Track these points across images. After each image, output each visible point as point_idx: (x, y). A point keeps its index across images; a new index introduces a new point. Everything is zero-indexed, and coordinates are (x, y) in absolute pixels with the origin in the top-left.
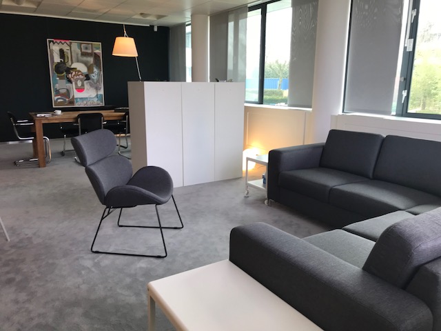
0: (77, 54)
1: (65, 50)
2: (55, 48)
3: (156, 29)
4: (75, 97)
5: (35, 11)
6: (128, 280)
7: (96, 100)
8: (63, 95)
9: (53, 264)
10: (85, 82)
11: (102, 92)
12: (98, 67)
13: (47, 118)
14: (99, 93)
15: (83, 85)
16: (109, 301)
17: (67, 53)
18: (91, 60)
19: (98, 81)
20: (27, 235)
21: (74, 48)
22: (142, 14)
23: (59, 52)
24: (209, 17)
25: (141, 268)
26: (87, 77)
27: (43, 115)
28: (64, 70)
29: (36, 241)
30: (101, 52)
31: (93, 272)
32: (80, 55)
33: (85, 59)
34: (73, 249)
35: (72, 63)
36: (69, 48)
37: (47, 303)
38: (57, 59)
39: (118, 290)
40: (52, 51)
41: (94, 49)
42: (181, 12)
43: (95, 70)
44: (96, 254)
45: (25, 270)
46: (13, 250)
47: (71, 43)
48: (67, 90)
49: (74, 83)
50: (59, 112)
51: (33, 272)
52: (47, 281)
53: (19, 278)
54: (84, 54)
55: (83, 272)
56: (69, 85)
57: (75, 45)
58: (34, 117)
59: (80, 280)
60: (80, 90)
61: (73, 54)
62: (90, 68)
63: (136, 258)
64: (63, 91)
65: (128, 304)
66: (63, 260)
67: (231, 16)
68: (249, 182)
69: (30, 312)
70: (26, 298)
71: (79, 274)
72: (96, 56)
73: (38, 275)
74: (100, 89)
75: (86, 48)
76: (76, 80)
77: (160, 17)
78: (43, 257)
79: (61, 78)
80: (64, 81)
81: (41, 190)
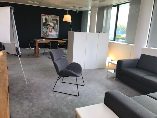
0: (51, 20)
1: (47, 18)
2: (44, 17)
3: (78, 12)
4: (49, 34)
5: (39, 5)
6: (65, 103)
7: (56, 36)
8: (45, 33)
9: (41, 94)
10: (53, 29)
11: (58, 33)
12: (57, 24)
13: (40, 42)
14: (57, 33)
15: (52, 30)
16: (59, 110)
17: (48, 19)
18: (55, 22)
19: (57, 29)
20: (32, 82)
21: (50, 17)
22: (74, 7)
23: (45, 19)
24: (97, 9)
25: (70, 99)
26: (53, 28)
27: (39, 40)
28: (46, 25)
29: (35, 85)
30: (59, 19)
31: (53, 98)
32: (52, 20)
33: (53, 21)
34: (47, 89)
35: (49, 23)
36: (48, 17)
37: (38, 108)
38: (44, 21)
39: (62, 107)
40: (43, 18)
41: (56, 18)
42: (87, 6)
43: (56, 25)
44: (55, 92)
45: (32, 95)
46: (28, 87)
47: (49, 16)
48: (47, 32)
49: (49, 29)
50: (44, 40)
51: (34, 96)
52: (39, 100)
53: (30, 97)
54: (53, 20)
55: (50, 98)
56: (47, 30)
57: (50, 16)
58: (36, 41)
59: (49, 101)
60: (51, 32)
61: (49, 19)
62: (55, 25)
63: (68, 95)
64: (45, 32)
65: (65, 112)
66: (44, 93)
67: (106, 9)
68: (109, 71)
69: (33, 111)
70: (32, 105)
71: (49, 98)
72: (57, 20)
73: (36, 97)
74: (57, 32)
75: (54, 18)
76: (50, 28)
77: (80, 8)
78: (37, 91)
79: (45, 27)
80: (46, 29)
81: (37, 66)
